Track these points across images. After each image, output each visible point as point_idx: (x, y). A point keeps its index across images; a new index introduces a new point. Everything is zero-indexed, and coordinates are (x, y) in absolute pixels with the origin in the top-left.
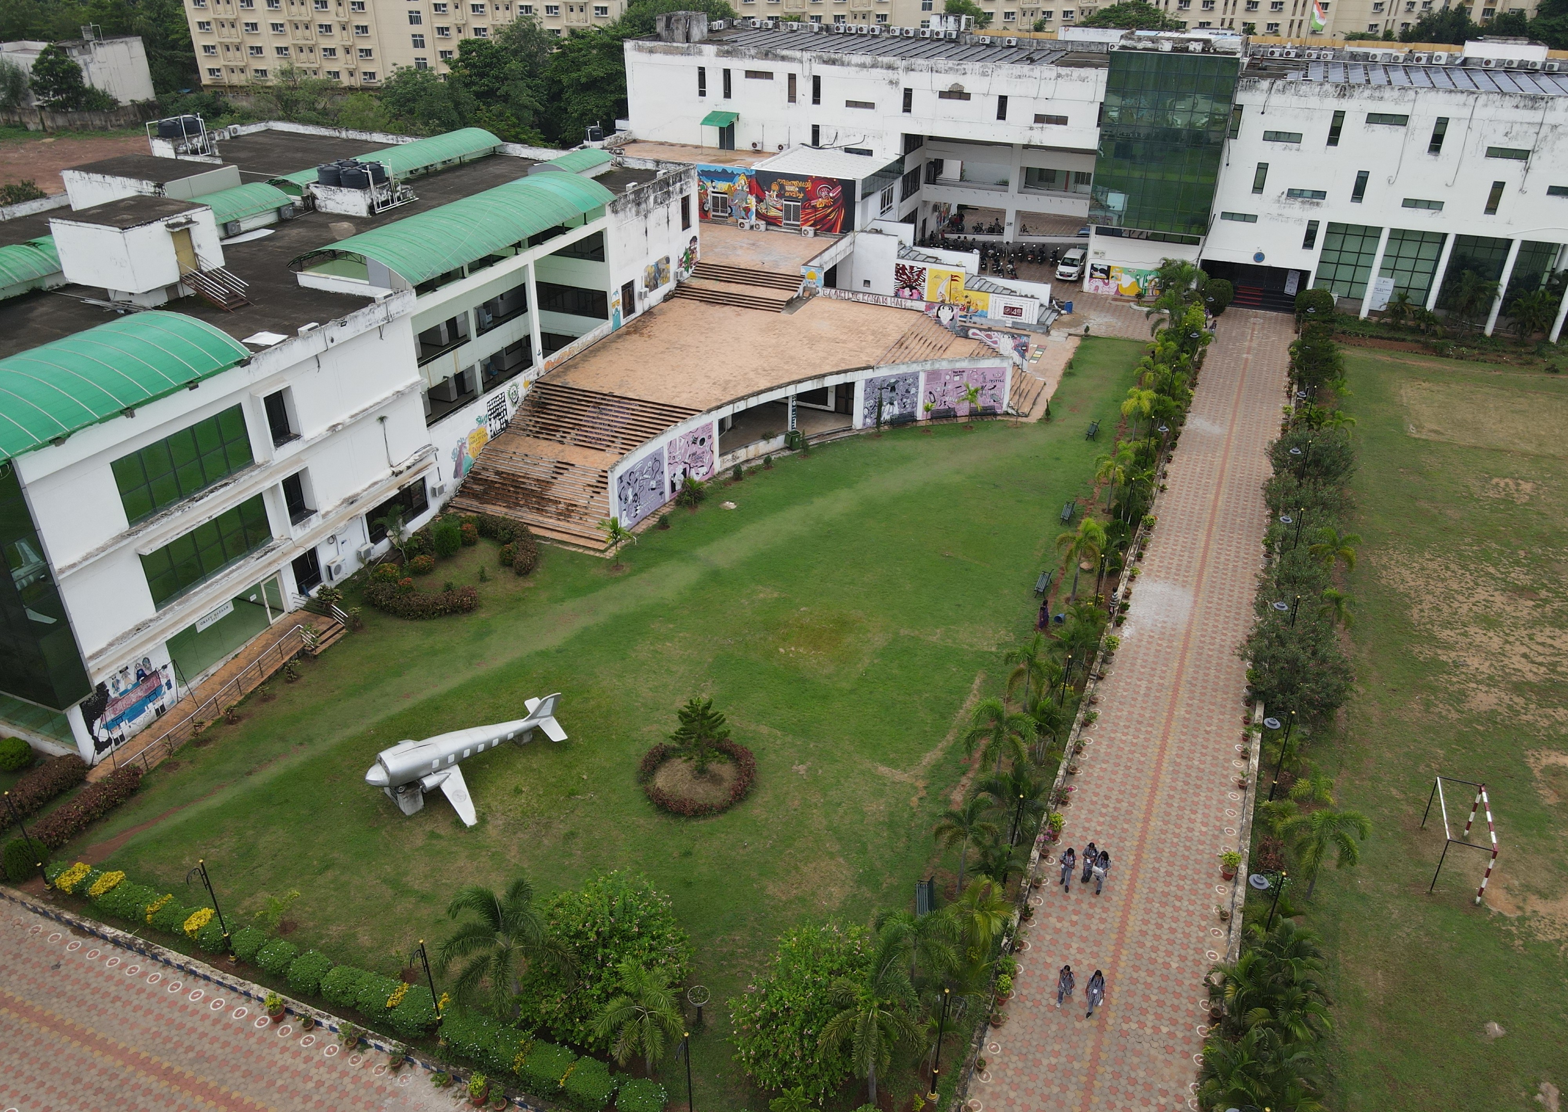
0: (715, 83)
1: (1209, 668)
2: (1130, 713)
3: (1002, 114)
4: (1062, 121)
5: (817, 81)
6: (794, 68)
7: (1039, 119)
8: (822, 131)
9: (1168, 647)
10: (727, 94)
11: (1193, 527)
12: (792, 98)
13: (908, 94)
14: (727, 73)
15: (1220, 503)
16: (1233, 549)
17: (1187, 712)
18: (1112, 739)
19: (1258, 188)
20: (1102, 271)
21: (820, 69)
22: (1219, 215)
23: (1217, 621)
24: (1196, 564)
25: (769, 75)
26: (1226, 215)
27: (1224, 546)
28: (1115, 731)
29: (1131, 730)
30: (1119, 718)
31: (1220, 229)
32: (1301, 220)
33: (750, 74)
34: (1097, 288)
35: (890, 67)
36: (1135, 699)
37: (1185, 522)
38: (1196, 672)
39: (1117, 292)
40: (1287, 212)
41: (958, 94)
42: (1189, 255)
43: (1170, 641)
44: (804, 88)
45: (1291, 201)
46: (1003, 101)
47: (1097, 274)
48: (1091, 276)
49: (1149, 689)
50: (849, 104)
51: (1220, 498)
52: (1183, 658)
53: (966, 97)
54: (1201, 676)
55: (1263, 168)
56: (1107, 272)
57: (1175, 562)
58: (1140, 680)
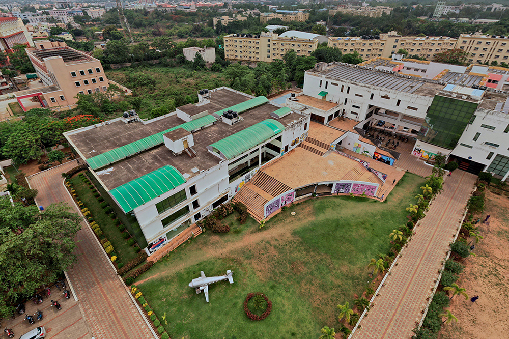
0: (324, 84)
1: (404, 316)
2: (374, 326)
3: (398, 104)
4: (416, 109)
5: (349, 88)
6: (344, 84)
7: (409, 107)
8: (348, 100)
9: (394, 303)
10: (326, 88)
11: (417, 256)
12: (342, 91)
13: (372, 95)
14: (327, 83)
15: (428, 249)
16: (427, 269)
17: (392, 332)
18: (365, 334)
19: (475, 139)
20: (418, 150)
21: (350, 85)
22: (460, 144)
23: (412, 297)
24: (413, 272)
25: (337, 85)
26: (461, 144)
27: (424, 267)
28: (367, 332)
29: (372, 333)
30: (370, 326)
31: (458, 147)
32: (488, 151)
33: (332, 84)
34: (415, 154)
35: (369, 87)
36: (377, 321)
37: (415, 253)
38: (399, 316)
39: (422, 156)
40: (484, 148)
41: (386, 97)
42: (446, 152)
43: (395, 301)
44: (345, 89)
45: (486, 145)
46: (399, 101)
47: (417, 150)
48: (415, 150)
49: (383, 318)
50: (356, 95)
51: (429, 247)
52: (397, 309)
53: (389, 98)
54: (400, 318)
55: (478, 134)
56: (420, 151)
57: (407, 269)
58: (381, 313)
